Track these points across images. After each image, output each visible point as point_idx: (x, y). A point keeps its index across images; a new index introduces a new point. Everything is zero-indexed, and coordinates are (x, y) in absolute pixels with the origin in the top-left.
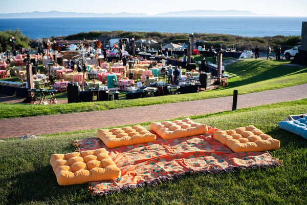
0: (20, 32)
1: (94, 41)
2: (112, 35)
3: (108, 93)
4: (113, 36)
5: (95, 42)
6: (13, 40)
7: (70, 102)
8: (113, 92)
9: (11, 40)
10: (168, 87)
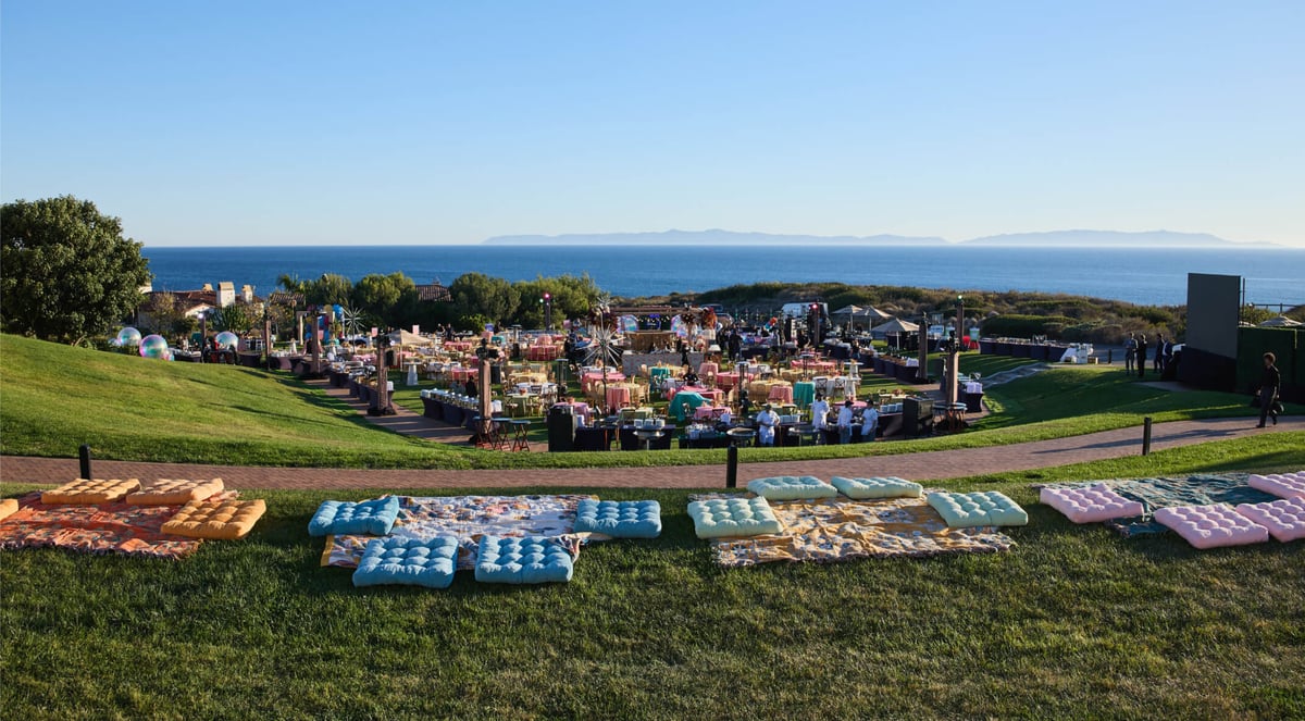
0: (592, 280)
1: (700, 309)
2: (803, 293)
3: (636, 437)
4: (804, 296)
5: (701, 313)
6: (546, 300)
7: (552, 449)
8: (647, 435)
9: (541, 301)
10: (791, 429)
